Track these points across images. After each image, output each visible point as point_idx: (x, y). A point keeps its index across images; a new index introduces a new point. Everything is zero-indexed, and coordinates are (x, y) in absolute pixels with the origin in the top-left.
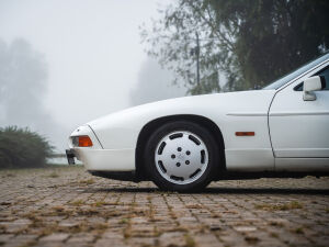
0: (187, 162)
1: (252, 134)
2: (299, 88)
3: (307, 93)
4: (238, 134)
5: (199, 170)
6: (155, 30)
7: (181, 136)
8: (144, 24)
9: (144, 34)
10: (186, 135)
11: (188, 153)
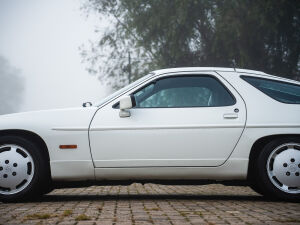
0: (14, 174)
1: (75, 147)
2: (116, 106)
3: (123, 110)
4: (61, 147)
5: (25, 181)
6: (93, 50)
7: (9, 149)
8: (83, 45)
9: (84, 54)
10: (14, 148)
11: (15, 165)
